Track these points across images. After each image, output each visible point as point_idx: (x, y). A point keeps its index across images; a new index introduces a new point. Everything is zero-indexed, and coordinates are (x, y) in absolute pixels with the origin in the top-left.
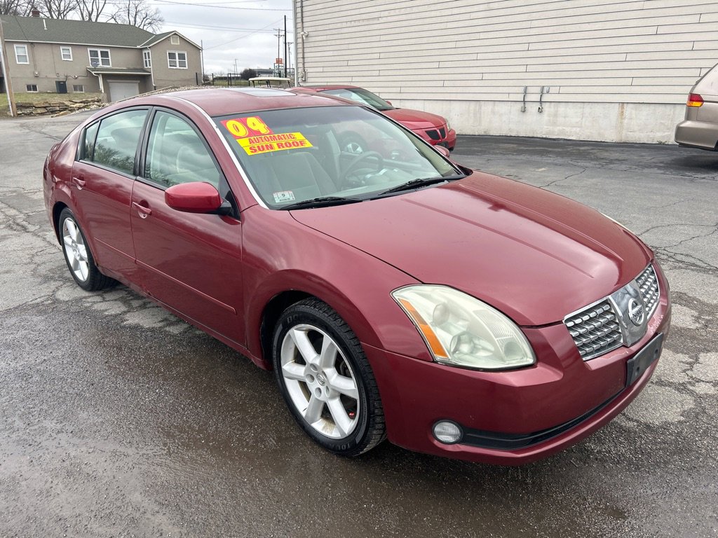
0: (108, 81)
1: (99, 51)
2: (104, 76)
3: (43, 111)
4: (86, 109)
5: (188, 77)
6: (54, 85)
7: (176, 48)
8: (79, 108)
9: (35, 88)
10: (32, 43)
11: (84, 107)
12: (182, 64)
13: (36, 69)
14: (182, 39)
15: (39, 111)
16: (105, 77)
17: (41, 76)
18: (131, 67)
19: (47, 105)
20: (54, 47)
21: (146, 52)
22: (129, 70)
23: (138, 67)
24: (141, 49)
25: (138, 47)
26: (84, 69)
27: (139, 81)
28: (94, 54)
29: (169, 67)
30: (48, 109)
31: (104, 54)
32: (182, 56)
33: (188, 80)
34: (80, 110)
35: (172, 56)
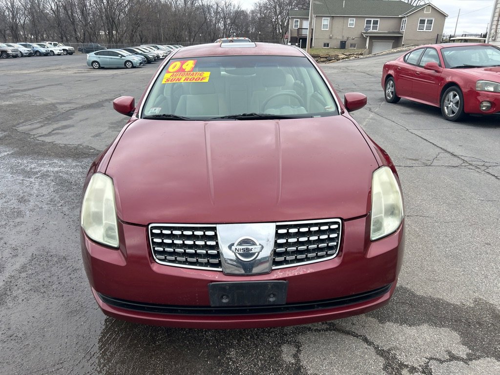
0: (373, 41)
1: (372, 20)
2: (370, 37)
3: (324, 59)
4: (347, 59)
5: (430, 38)
6: (339, 43)
7: (427, 16)
8: (343, 59)
9: (328, 45)
10: (333, 16)
11: (346, 58)
12: (428, 28)
13: (331, 33)
14: (434, 9)
15: (322, 60)
16: (372, 38)
17: (333, 38)
18: (391, 31)
19: (328, 56)
20: (345, 18)
21: (404, 19)
22: (389, 33)
23: (396, 31)
24: (402, 18)
25: (400, 16)
26: (360, 33)
27: (394, 41)
28: (369, 22)
29: (418, 30)
30: (328, 58)
31: (376, 23)
32: (430, 22)
33: (431, 40)
34: (343, 60)
35: (422, 22)
